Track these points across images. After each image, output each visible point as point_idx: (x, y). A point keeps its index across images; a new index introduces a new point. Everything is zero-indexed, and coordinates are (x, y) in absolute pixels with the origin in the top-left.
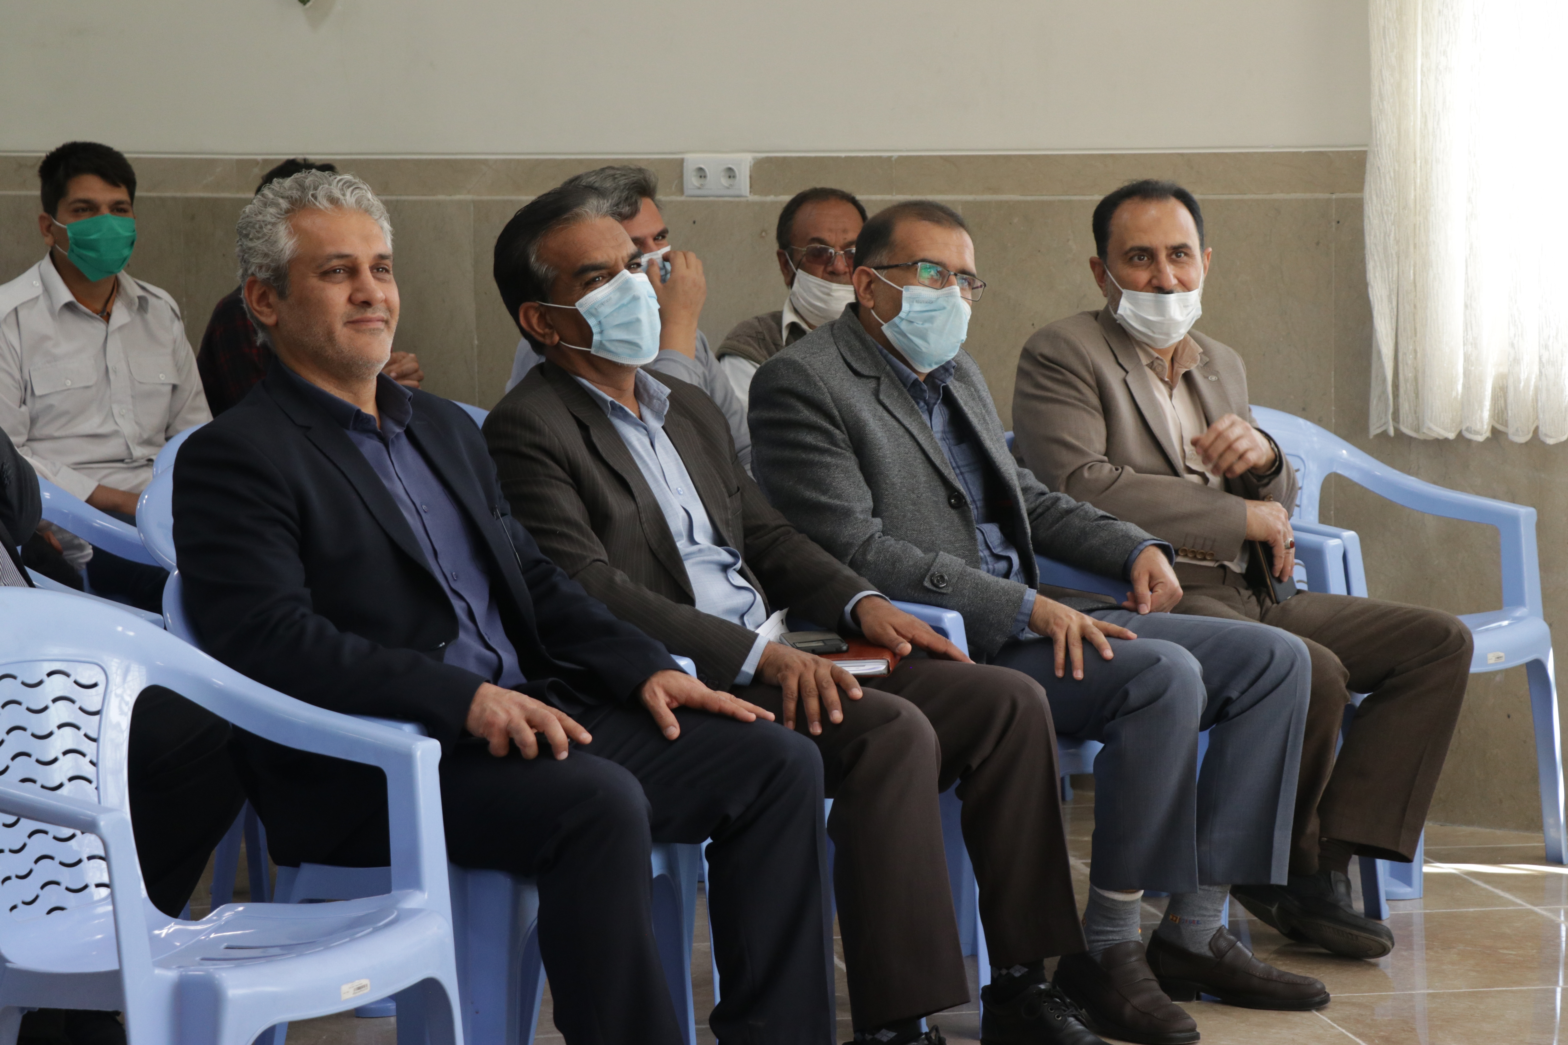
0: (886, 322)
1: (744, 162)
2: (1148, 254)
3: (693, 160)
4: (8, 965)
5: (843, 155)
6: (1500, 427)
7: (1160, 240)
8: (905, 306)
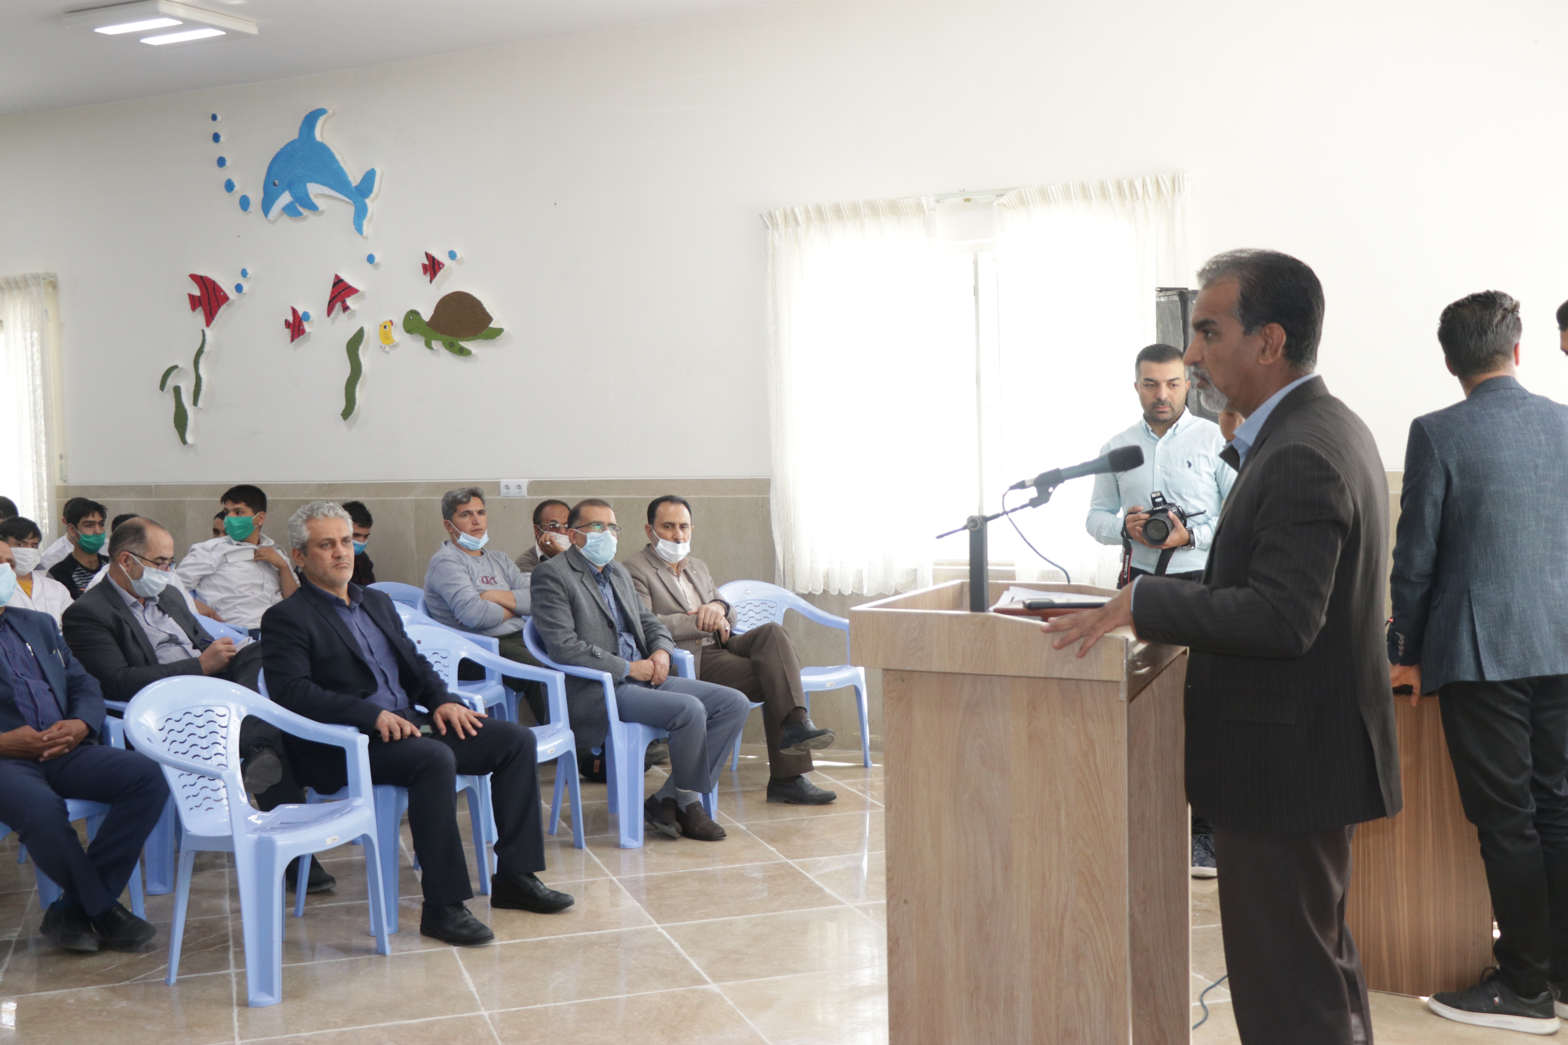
0: (581, 548)
1: (524, 483)
2: (672, 525)
3: (504, 482)
5: (565, 479)
6: (826, 589)
7: (677, 520)
8: (589, 541)
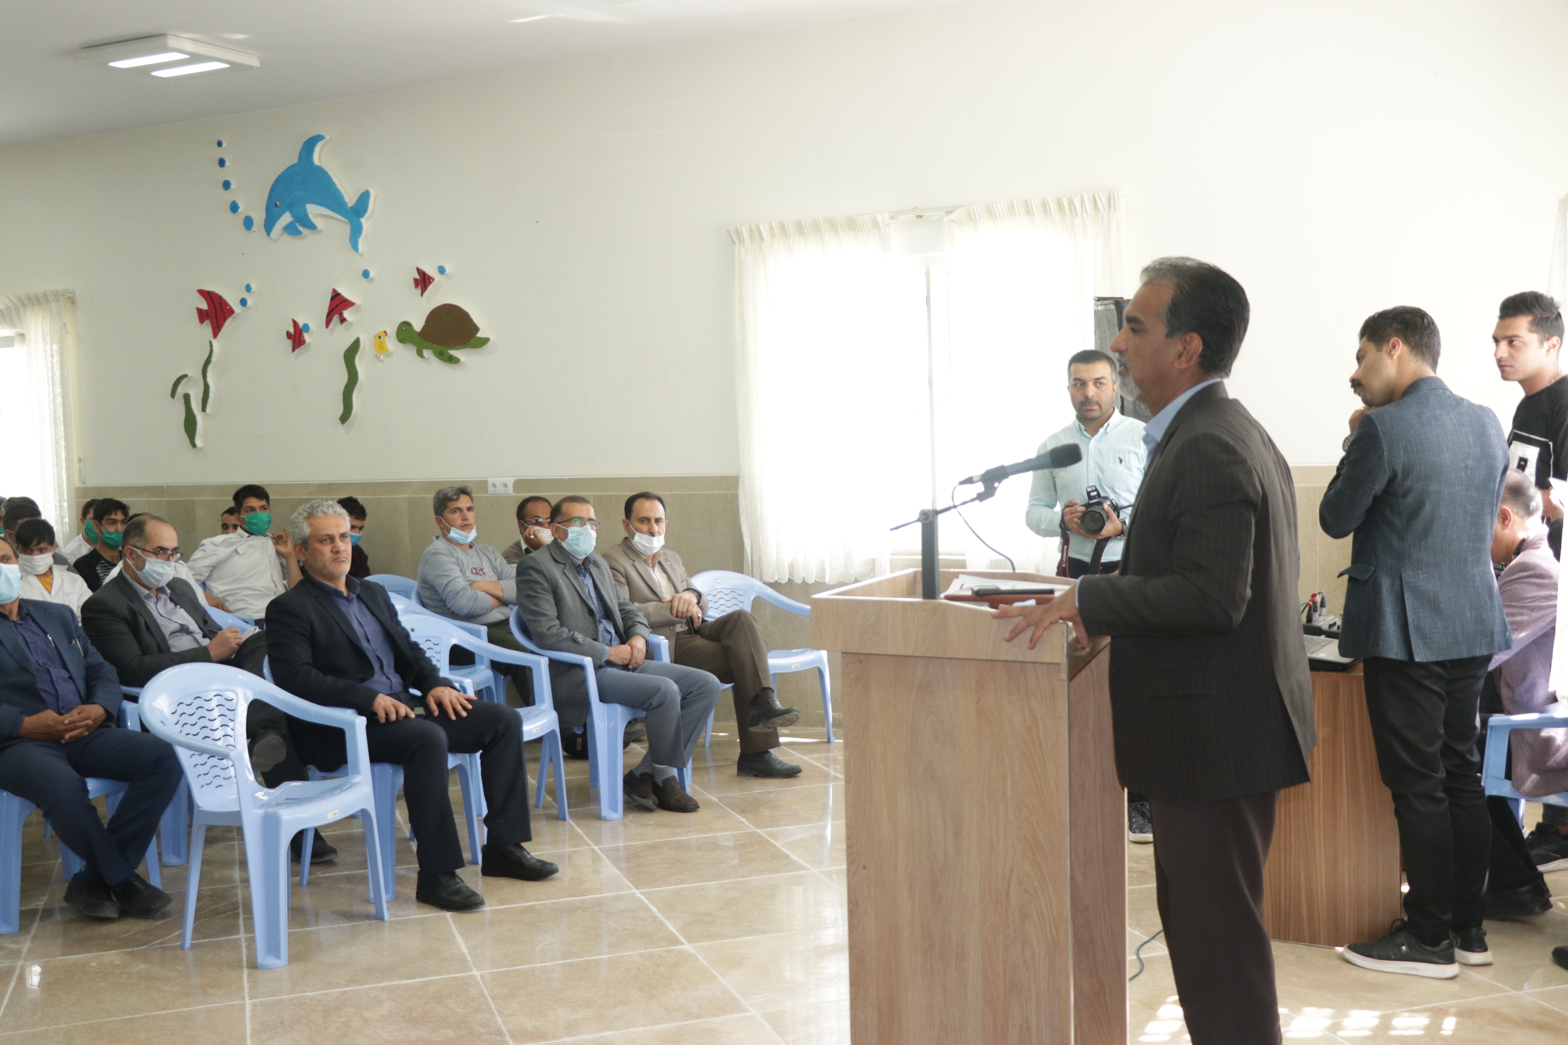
0: (563, 541)
1: (510, 481)
2: (648, 520)
3: (491, 480)
4: (200, 809)
5: (548, 478)
6: (791, 578)
7: (652, 515)
8: (570, 535)
